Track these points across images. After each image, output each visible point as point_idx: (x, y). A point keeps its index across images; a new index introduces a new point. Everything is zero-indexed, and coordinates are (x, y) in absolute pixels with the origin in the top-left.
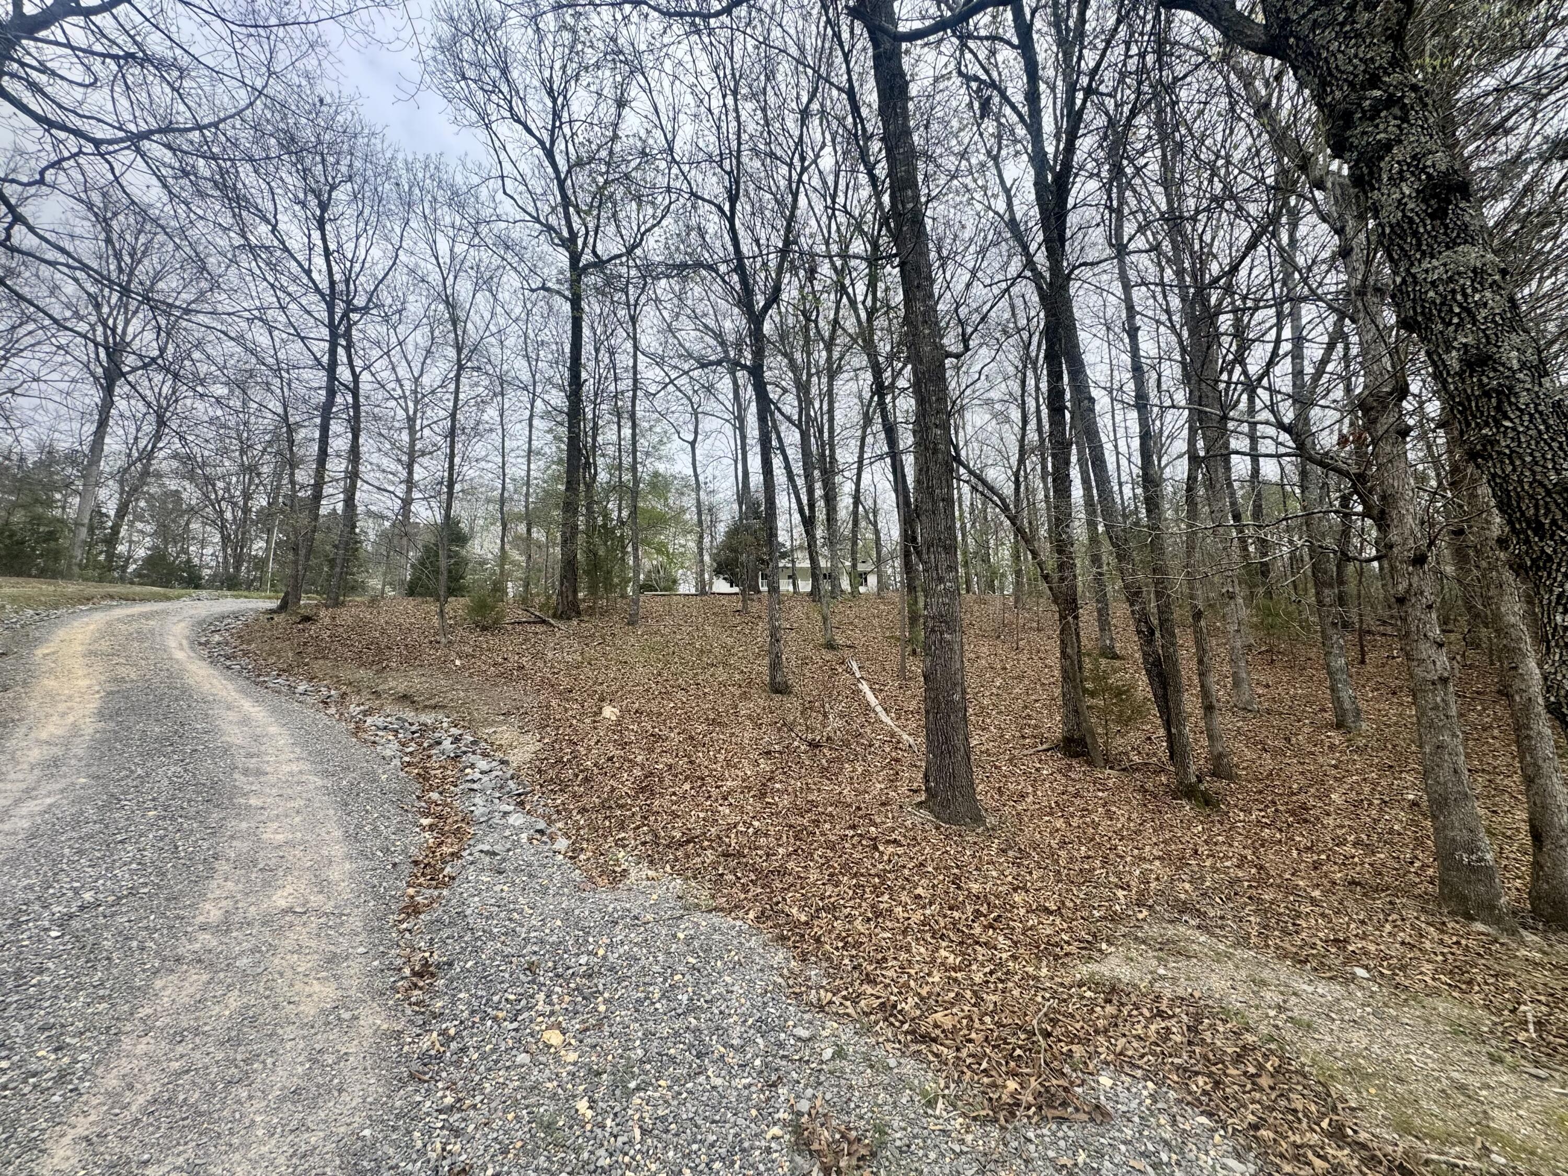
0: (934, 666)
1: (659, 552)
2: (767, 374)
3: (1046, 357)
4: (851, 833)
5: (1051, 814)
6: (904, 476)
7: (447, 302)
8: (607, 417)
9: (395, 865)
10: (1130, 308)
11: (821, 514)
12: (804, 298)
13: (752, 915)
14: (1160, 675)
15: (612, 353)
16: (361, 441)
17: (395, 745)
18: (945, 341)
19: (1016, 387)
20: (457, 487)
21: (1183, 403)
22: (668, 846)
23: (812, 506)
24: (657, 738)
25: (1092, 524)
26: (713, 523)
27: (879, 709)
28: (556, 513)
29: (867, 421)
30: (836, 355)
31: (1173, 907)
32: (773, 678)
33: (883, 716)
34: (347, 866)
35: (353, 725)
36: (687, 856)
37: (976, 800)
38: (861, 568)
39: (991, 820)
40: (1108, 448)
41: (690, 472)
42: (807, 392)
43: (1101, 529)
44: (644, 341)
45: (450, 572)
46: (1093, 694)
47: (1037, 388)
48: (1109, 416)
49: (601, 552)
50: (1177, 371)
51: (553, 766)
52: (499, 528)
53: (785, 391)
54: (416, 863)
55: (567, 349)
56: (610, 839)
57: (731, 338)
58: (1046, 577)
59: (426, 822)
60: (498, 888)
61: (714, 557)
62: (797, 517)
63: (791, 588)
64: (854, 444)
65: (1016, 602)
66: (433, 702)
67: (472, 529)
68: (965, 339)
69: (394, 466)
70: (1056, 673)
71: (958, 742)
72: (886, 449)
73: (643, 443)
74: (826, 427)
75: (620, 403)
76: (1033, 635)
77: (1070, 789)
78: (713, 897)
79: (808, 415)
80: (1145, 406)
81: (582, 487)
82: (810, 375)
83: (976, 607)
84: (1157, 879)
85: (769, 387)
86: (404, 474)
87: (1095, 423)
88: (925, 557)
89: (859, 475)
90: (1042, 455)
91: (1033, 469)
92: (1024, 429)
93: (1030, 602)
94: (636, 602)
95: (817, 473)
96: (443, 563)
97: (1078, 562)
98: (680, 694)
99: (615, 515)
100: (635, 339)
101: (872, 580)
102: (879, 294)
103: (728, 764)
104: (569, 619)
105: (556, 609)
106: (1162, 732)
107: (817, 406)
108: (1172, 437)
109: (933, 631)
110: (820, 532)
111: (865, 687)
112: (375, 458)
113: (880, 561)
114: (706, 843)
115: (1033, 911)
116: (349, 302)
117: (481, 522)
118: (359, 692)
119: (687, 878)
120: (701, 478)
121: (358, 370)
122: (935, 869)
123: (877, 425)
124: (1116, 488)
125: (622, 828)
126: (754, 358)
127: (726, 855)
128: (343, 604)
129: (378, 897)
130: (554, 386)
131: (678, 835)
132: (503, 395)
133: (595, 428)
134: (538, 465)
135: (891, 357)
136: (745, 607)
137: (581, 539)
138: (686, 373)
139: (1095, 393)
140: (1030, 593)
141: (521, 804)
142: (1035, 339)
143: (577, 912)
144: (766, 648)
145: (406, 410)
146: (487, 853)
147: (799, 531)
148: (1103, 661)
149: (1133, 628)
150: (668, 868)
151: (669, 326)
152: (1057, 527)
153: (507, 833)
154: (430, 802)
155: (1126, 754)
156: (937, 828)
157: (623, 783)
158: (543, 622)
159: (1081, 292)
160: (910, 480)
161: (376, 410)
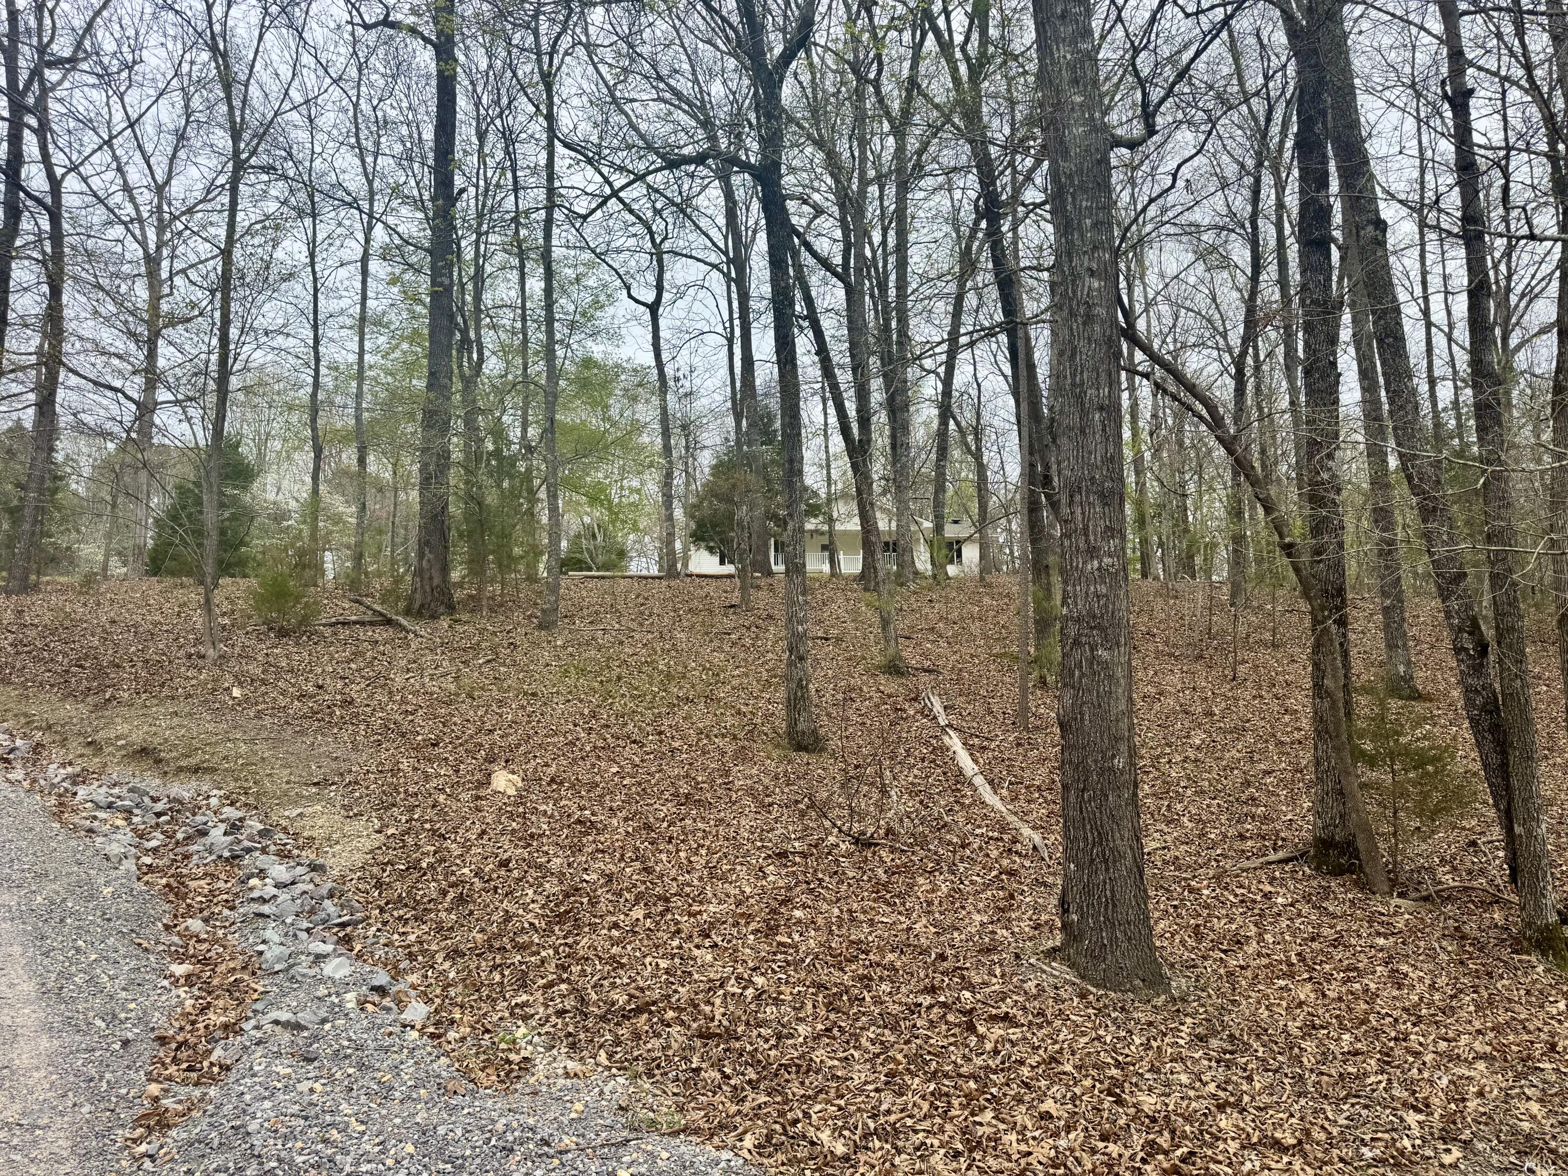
0: (1078, 706)
1: (594, 500)
2: (788, 181)
3: (1297, 145)
4: (926, 1000)
5: (1291, 975)
6: (1031, 367)
7: (214, 48)
8: (500, 257)
9: (126, 1043)
10: (1456, 56)
11: (881, 440)
12: (856, 39)
13: (749, 1141)
14: (1496, 728)
15: (509, 138)
16: (65, 298)
17: (125, 836)
18: (1113, 118)
19: (1241, 204)
20: (235, 382)
21: (1554, 231)
22: (603, 1018)
23: (864, 420)
24: (587, 826)
25: (1376, 454)
26: (692, 448)
27: (979, 780)
28: (411, 429)
29: (968, 265)
30: (913, 144)
31: (1508, 1145)
32: (792, 724)
33: (986, 792)
34: (44, 1042)
35: (53, 801)
36: (637, 1036)
37: (1152, 948)
38: (950, 531)
39: (1179, 984)
40: (1410, 311)
41: (648, 359)
42: (860, 212)
43: (1393, 462)
44: (565, 120)
45: (222, 532)
46: (1372, 761)
47: (1280, 205)
48: (1416, 252)
49: (492, 499)
50: (1542, 172)
51: (402, 875)
52: (305, 458)
53: (819, 211)
54: (163, 1040)
55: (428, 134)
56: (501, 1005)
57: (722, 115)
58: (1288, 549)
59: (180, 970)
60: (304, 1087)
61: (690, 515)
62: (837, 442)
63: (826, 568)
64: (942, 308)
65: (1234, 595)
66: (193, 761)
67: (261, 455)
68: (1148, 114)
69: (121, 344)
70: (1305, 723)
71: (1121, 840)
72: (999, 317)
73: (565, 309)
74: (893, 277)
75: (523, 232)
76: (1264, 655)
77: (1326, 931)
78: (681, 1109)
79: (860, 256)
80: (1480, 236)
81: (457, 385)
82: (864, 183)
83: (1159, 604)
84: (1481, 1094)
85: (791, 205)
86: (139, 356)
87: (1387, 267)
88: (1065, 511)
89: (950, 367)
90: (1287, 328)
91: (1269, 355)
92: (1254, 279)
93: (1259, 594)
94: (554, 588)
95: (874, 362)
96: (210, 517)
97: (1349, 521)
98: (629, 750)
99: (515, 434)
100: (550, 118)
101: (971, 553)
102: (993, 32)
103: (713, 873)
104: (434, 617)
105: (410, 599)
106: (1497, 833)
107: (877, 237)
108: (1530, 295)
109: (1076, 643)
110: (878, 468)
111: (954, 742)
112: (88, 328)
113: (984, 521)
114: (670, 1014)
115: (1253, 1146)
116: (42, 49)
117: (277, 445)
118: (63, 742)
119: (637, 1076)
120: (669, 370)
121: (59, 171)
122: (1079, 1068)
123: (985, 276)
124: (1424, 388)
125: (523, 984)
126: (763, 150)
127: (705, 1035)
128: (36, 588)
129: (96, 1098)
130: (406, 199)
131: (621, 998)
132: (314, 216)
133: (479, 278)
134: (377, 340)
135: (1014, 146)
136: (745, 599)
137: (455, 477)
138: (640, 178)
139: (1388, 211)
140: (1260, 579)
141: (347, 941)
142: (1278, 116)
143: (441, 1130)
144: (782, 669)
145: (143, 244)
146: (286, 1025)
147: (842, 466)
148: (1394, 704)
149: (1447, 644)
150: (603, 1057)
151: (611, 91)
152: (1311, 456)
153: (322, 991)
154: (188, 935)
155: (1431, 870)
156: (1083, 996)
157: (525, 907)
158: (389, 622)
159: (1365, 25)
160: (1042, 371)
161: (90, 243)
